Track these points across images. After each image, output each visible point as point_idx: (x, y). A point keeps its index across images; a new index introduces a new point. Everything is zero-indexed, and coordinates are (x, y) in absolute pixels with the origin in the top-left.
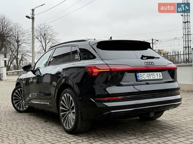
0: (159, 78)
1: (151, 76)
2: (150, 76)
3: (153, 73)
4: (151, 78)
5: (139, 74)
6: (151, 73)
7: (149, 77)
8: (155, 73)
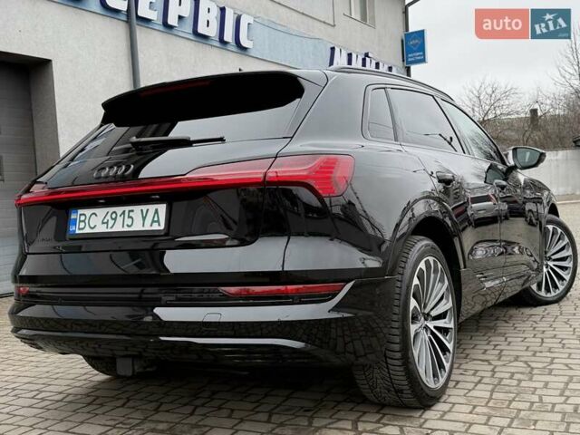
0: (147, 227)
1: (120, 220)
2: (115, 219)
3: (127, 208)
4: (118, 228)
5: (80, 211)
6: (119, 210)
7: (110, 225)
8: (137, 209)
